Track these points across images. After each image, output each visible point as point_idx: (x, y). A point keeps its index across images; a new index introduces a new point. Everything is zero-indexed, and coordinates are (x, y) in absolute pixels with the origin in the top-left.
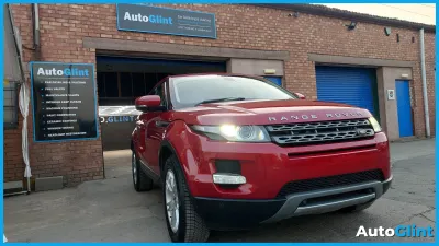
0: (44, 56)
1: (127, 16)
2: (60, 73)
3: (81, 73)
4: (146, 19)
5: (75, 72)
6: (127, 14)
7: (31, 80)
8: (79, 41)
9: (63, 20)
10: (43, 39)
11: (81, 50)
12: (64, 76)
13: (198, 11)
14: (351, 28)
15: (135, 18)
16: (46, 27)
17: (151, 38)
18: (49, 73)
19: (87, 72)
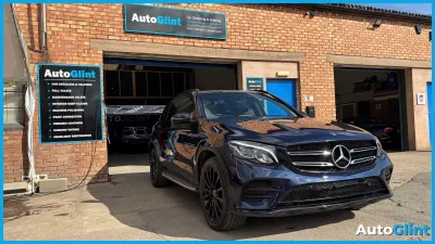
0: (51, 57)
1: (135, 17)
2: (67, 74)
3: (88, 75)
4: (154, 20)
5: (82, 74)
6: (135, 15)
7: (38, 82)
8: (87, 43)
9: (71, 22)
10: (50, 41)
11: (89, 52)
12: (70, 77)
13: (208, 11)
14: (376, 26)
15: (142, 19)
16: (53, 29)
17: (159, 39)
18: (55, 74)
19: (93, 73)
